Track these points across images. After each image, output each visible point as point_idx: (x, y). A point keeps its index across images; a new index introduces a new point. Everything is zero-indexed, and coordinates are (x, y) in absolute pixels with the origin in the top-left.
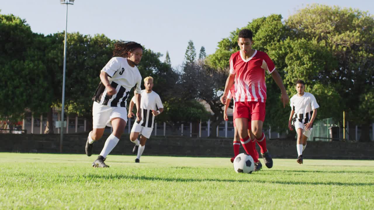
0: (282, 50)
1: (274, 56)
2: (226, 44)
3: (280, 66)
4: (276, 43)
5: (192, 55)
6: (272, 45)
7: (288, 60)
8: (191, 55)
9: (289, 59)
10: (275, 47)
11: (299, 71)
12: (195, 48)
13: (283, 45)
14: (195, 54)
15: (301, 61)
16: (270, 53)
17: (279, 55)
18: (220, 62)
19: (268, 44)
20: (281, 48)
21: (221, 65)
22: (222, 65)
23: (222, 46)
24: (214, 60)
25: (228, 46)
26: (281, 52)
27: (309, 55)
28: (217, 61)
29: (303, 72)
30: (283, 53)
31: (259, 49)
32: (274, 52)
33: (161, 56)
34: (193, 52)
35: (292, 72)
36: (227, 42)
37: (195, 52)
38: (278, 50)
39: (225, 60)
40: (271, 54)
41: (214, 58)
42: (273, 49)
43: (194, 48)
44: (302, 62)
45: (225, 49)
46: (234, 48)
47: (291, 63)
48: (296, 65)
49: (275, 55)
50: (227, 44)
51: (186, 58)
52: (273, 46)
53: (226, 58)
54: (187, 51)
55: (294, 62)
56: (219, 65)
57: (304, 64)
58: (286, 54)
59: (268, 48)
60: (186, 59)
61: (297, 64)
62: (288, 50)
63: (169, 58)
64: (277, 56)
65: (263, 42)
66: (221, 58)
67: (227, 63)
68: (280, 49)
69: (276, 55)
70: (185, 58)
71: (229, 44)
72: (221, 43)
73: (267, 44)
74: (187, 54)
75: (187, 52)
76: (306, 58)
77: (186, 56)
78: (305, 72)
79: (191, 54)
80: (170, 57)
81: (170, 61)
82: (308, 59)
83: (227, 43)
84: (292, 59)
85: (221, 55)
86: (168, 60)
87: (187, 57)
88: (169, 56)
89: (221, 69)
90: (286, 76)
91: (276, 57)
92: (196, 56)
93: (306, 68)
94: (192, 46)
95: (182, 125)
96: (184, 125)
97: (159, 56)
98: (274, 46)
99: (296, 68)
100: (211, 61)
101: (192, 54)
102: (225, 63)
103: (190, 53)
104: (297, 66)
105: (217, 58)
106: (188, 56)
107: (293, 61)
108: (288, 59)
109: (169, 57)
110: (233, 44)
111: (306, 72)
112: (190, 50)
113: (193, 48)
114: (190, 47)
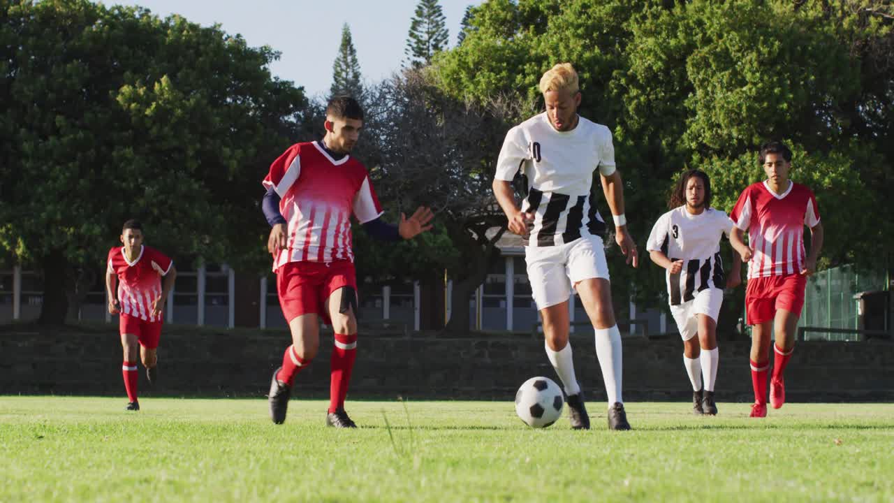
0: (676, 37)
1: (652, 54)
2: (498, 15)
3: (673, 90)
4: (660, 14)
5: (434, 37)
6: (644, 17)
7: (695, 70)
8: (430, 38)
9: (696, 65)
10: (657, 26)
11: (726, 105)
12: (444, 13)
13: (683, 18)
14: (445, 36)
15: (735, 73)
16: (641, 46)
17: (666, 50)
18: (474, 76)
19: (633, 17)
20: (677, 27)
21: (475, 88)
22: (479, 87)
23: (484, 21)
24: (454, 72)
25: (504, 22)
26: (673, 42)
27: (759, 52)
28: (463, 75)
29: (739, 106)
30: (682, 45)
31: (607, 34)
32: (650, 42)
33: (273, 60)
34: (437, 25)
35: (708, 107)
36: (503, 9)
37: (445, 28)
38: (664, 34)
39: (492, 70)
40: (642, 49)
41: (454, 64)
42: (648, 33)
43: (440, 15)
44: (739, 77)
45: (497, 33)
46: (524, 30)
47: (703, 80)
48: (718, 86)
49: (656, 54)
50: (502, 15)
51: (413, 49)
52: (648, 22)
53: (494, 64)
54: (416, 24)
55: (712, 77)
56: (472, 87)
57: (743, 83)
58: (690, 47)
59: (634, 28)
60: (412, 52)
61: (721, 82)
62: (696, 34)
63: (353, 52)
64: (663, 57)
65: (615, 9)
66: (478, 65)
67: (497, 79)
68: (673, 30)
69: (659, 52)
70: (410, 48)
71: (509, 16)
72: (482, 10)
73: (631, 16)
74: (416, 33)
75: (414, 28)
76: (751, 62)
77: (413, 41)
78: (744, 108)
79: (431, 34)
80: (354, 47)
81: (354, 61)
82: (755, 64)
83: (500, 11)
84: (708, 65)
85: (477, 53)
86: (349, 59)
87: (415, 46)
88: (353, 42)
89: (478, 101)
90: (691, 122)
91: (660, 59)
92: (446, 43)
93: (749, 97)
94: (432, 7)
95: (387, 290)
96: (392, 291)
97: (265, 61)
98: (651, 24)
99: (719, 95)
100: (445, 72)
101: (433, 33)
102: (489, 83)
103: (426, 30)
104: (722, 87)
105: (463, 65)
106: (419, 41)
107: (710, 72)
108: (693, 65)
109: (351, 48)
110: (522, 14)
111: (749, 109)
112: (426, 20)
113: (434, 12)
114: (426, 11)
